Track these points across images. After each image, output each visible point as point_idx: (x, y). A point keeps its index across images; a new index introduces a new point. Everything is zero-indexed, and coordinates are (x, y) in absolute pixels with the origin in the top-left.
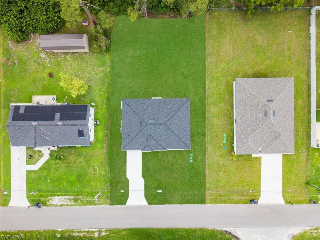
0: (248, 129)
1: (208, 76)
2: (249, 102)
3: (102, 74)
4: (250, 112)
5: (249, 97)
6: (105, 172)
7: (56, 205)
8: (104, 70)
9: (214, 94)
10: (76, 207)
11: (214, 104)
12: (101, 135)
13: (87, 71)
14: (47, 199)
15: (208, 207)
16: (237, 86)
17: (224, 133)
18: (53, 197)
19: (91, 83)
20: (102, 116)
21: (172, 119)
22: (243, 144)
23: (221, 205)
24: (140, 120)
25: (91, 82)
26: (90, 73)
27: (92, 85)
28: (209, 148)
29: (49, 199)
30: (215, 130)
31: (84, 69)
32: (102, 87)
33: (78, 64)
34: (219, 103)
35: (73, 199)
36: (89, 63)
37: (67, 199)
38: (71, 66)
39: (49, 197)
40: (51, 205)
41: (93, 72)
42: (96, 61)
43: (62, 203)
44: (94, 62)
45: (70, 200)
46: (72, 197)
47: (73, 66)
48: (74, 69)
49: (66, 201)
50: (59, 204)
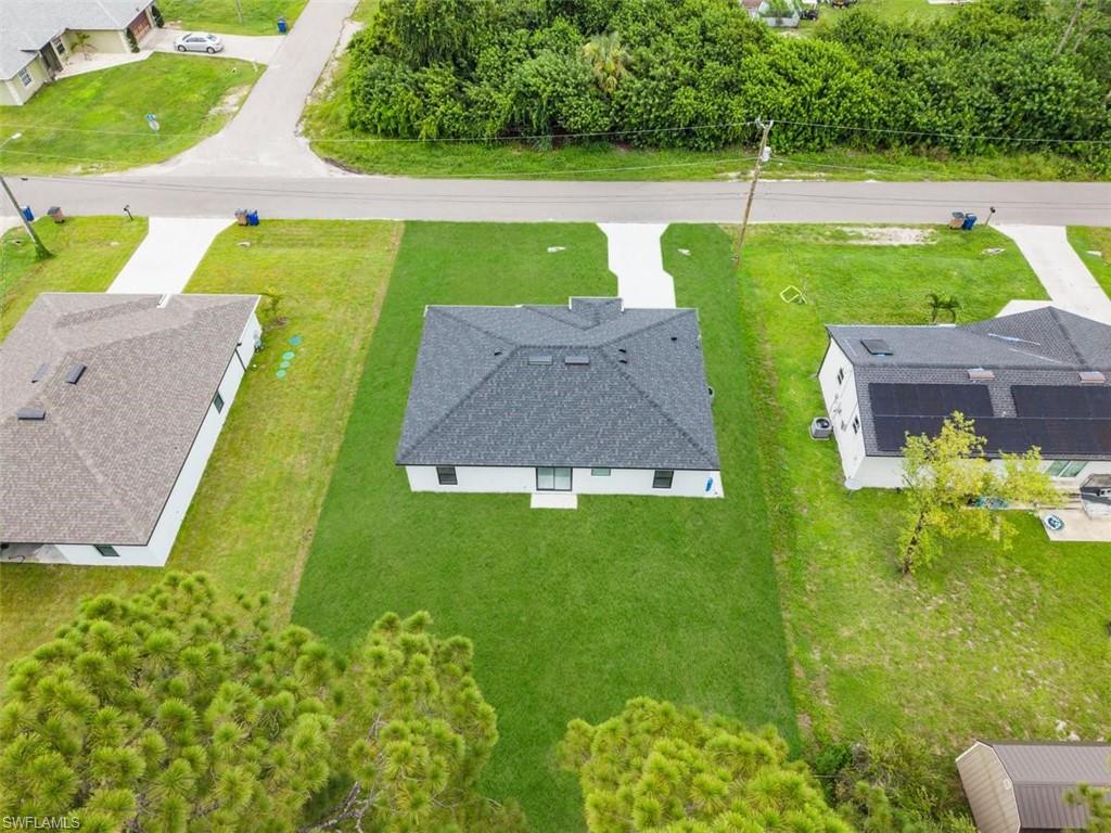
0: (176, 348)
1: (285, 604)
2: (126, 433)
3: (845, 633)
4: (141, 399)
5: (121, 451)
6: (753, 294)
7: (903, 226)
8: (839, 654)
9: (276, 519)
10: (834, 222)
11: (289, 481)
12: (794, 393)
13: (932, 649)
14: (939, 239)
16: (151, 509)
17: (281, 381)
18: (923, 243)
19: (890, 591)
20: (801, 455)
21: (487, 370)
22: (219, 313)
23: (357, 219)
24: (628, 370)
25: (893, 595)
26: (912, 640)
27: (883, 583)
28: (356, 345)
29: (933, 240)
30: (315, 392)
31: (949, 661)
32: (832, 571)
33: (996, 693)
34: (268, 483)
35: (851, 238)
36: (930, 694)
37: (871, 239)
38: (1029, 681)
39: (934, 243)
40: (922, 227)
41: (895, 647)
42: (896, 703)
43: (884, 230)
44: (903, 701)
45: (860, 237)
46: (855, 242)
47: (1022, 684)
48: (1008, 665)
49: (874, 234)
50: (896, 229)
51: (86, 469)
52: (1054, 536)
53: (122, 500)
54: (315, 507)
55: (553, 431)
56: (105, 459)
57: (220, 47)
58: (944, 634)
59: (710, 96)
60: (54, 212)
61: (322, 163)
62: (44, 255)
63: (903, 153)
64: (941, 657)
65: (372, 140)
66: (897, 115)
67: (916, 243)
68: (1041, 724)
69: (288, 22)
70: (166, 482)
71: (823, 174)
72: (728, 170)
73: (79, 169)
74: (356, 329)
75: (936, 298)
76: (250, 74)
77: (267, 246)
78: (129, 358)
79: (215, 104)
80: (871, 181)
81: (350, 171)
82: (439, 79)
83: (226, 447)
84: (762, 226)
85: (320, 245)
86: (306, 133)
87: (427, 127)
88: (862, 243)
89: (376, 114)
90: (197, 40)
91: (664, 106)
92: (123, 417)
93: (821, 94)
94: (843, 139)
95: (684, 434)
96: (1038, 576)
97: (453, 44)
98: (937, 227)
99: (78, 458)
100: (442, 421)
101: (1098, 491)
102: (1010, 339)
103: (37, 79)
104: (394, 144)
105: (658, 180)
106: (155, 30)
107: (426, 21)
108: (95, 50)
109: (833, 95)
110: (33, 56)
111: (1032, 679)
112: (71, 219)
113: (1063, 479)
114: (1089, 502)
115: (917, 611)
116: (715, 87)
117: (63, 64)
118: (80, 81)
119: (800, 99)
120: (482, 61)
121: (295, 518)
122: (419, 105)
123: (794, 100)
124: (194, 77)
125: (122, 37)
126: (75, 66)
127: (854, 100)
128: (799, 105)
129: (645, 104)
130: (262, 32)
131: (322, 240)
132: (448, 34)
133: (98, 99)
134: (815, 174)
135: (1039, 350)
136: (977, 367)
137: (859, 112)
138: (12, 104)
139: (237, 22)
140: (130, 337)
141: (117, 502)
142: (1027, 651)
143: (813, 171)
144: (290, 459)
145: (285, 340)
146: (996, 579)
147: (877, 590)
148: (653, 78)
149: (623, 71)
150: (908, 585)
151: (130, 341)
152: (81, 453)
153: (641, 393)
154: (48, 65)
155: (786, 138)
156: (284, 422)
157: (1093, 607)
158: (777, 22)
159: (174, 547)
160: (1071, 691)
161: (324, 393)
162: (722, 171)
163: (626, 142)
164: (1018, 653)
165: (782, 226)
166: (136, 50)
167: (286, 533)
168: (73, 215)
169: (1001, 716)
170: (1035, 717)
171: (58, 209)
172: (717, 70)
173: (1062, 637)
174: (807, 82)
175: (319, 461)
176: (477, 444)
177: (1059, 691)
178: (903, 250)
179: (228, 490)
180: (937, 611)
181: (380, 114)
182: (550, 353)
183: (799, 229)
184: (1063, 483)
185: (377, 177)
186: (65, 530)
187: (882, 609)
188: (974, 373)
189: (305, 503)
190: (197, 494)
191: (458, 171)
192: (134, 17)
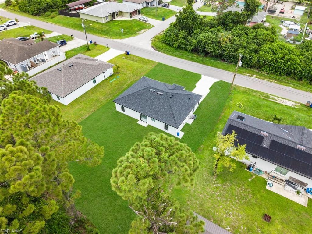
0: (91, 68)
1: (81, 120)
2: (72, 78)
4: (79, 74)
5: (69, 81)
7: (290, 100)
10: (268, 93)
11: (97, 100)
13: (207, 194)
14: (299, 107)
15: (158, 61)
17: (110, 83)
18: (293, 107)
19: (207, 177)
20: (210, 140)
21: (141, 89)
23: (149, 59)
24: (170, 99)
25: (207, 178)
26: (203, 189)
27: (207, 174)
28: (129, 82)
29: (297, 107)
31: (209, 199)
33: (216, 212)
34: (93, 99)
35: (270, 98)
36: (198, 202)
37: (277, 100)
38: (228, 214)
39: (297, 108)
40: (296, 102)
41: (198, 188)
42: (187, 199)
43: (283, 100)
44: (189, 200)
45: (274, 99)
46: (271, 100)
47: (226, 214)
48: (225, 208)
49: (279, 100)
50: (287, 101)
51: (62, 81)
52: (268, 187)
53: (64, 89)
54: (99, 107)
55: (146, 106)
56: (66, 81)
57: (147, 20)
58: (213, 193)
59: (249, 52)
60: (95, 43)
61: (151, 47)
62: (89, 50)
63: (306, 83)
64: (208, 197)
65: (164, 45)
66: (306, 71)
67: (291, 106)
68: (223, 225)
69: (165, 19)
70: (73, 89)
71: (276, 81)
72: (247, 73)
73: (106, 37)
74: (132, 79)
75: (275, 116)
76: (150, 27)
77: (128, 59)
78: (82, 67)
79: (139, 31)
80: (290, 87)
81: (155, 50)
82: (183, 34)
83: (91, 90)
84: (245, 88)
85: (138, 62)
86: (152, 41)
87: (176, 45)
88: (273, 101)
89: (166, 39)
90: (143, 18)
91: (235, 52)
92: (74, 76)
93: (282, 59)
94: (288, 74)
95: (174, 118)
96: (254, 194)
97: (189, 26)
98: (301, 104)
99: (62, 79)
100: (126, 96)
101: (292, 183)
102: (285, 131)
103: (109, 19)
104: (168, 47)
105: (226, 70)
106: (138, 15)
107: (184, 20)
108: (123, 16)
109: (285, 60)
110: (110, 14)
111: (230, 214)
112: (98, 45)
113: (281, 174)
114: (287, 185)
115: (211, 184)
116: (251, 50)
117: (116, 18)
118: (117, 21)
119: (274, 59)
120: (195, 32)
121: (94, 107)
122: (175, 39)
123: (273, 58)
124: (138, 25)
125: (129, 14)
126: (118, 18)
127: (292, 63)
128: (274, 60)
129: (230, 50)
130: (159, 20)
131: (139, 61)
132: (189, 24)
133: (117, 25)
134: (273, 81)
135: (291, 136)
136: (264, 131)
137: (293, 67)
138: (102, 23)
139: (155, 17)
140: (84, 63)
141: (63, 89)
142: (234, 208)
143: (273, 80)
144: (100, 97)
145: (116, 76)
146: (240, 189)
147: (204, 175)
148: (234, 44)
149: (228, 41)
150: (213, 178)
151: (84, 64)
152: (63, 78)
153: (170, 105)
154: (112, 17)
155: (269, 69)
156: (104, 90)
157: (264, 209)
158: (294, 42)
159: (70, 103)
160: (239, 223)
161: (116, 88)
162: (245, 73)
163: (224, 60)
164: (231, 207)
165: (251, 90)
166: (131, 18)
167: (90, 109)
168: (98, 44)
169: (213, 217)
170: (222, 222)
171: (96, 42)
172: (254, 46)
173: (248, 211)
174: (278, 54)
175: (106, 99)
176: (130, 103)
177: (235, 221)
178: (285, 106)
179: (86, 98)
180: (216, 187)
181: (167, 39)
182: (155, 90)
183: (255, 92)
184: (281, 176)
185: (160, 53)
186: (53, 90)
187: (202, 180)
188: (262, 132)
189: (97, 106)
190: (81, 96)
191: (178, 56)
192: (133, 11)
